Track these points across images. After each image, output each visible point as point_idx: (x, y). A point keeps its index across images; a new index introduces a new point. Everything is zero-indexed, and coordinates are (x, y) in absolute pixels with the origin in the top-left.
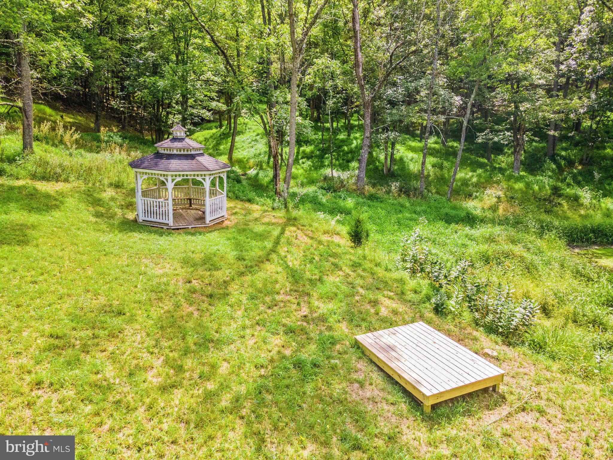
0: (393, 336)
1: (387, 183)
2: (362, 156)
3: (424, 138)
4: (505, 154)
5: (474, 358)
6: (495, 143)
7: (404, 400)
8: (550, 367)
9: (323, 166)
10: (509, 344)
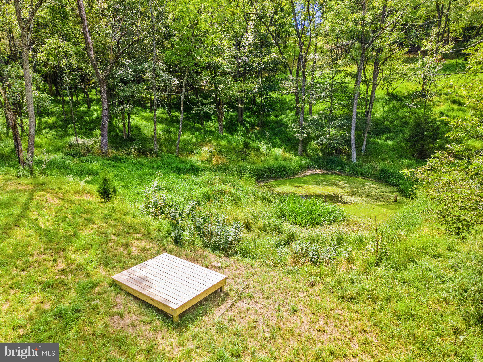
0: (144, 269)
1: (127, 146)
2: (103, 125)
3: (153, 109)
4: (212, 121)
5: (205, 272)
6: (205, 113)
7: (158, 317)
8: (254, 265)
9: (67, 135)
10: (228, 256)
